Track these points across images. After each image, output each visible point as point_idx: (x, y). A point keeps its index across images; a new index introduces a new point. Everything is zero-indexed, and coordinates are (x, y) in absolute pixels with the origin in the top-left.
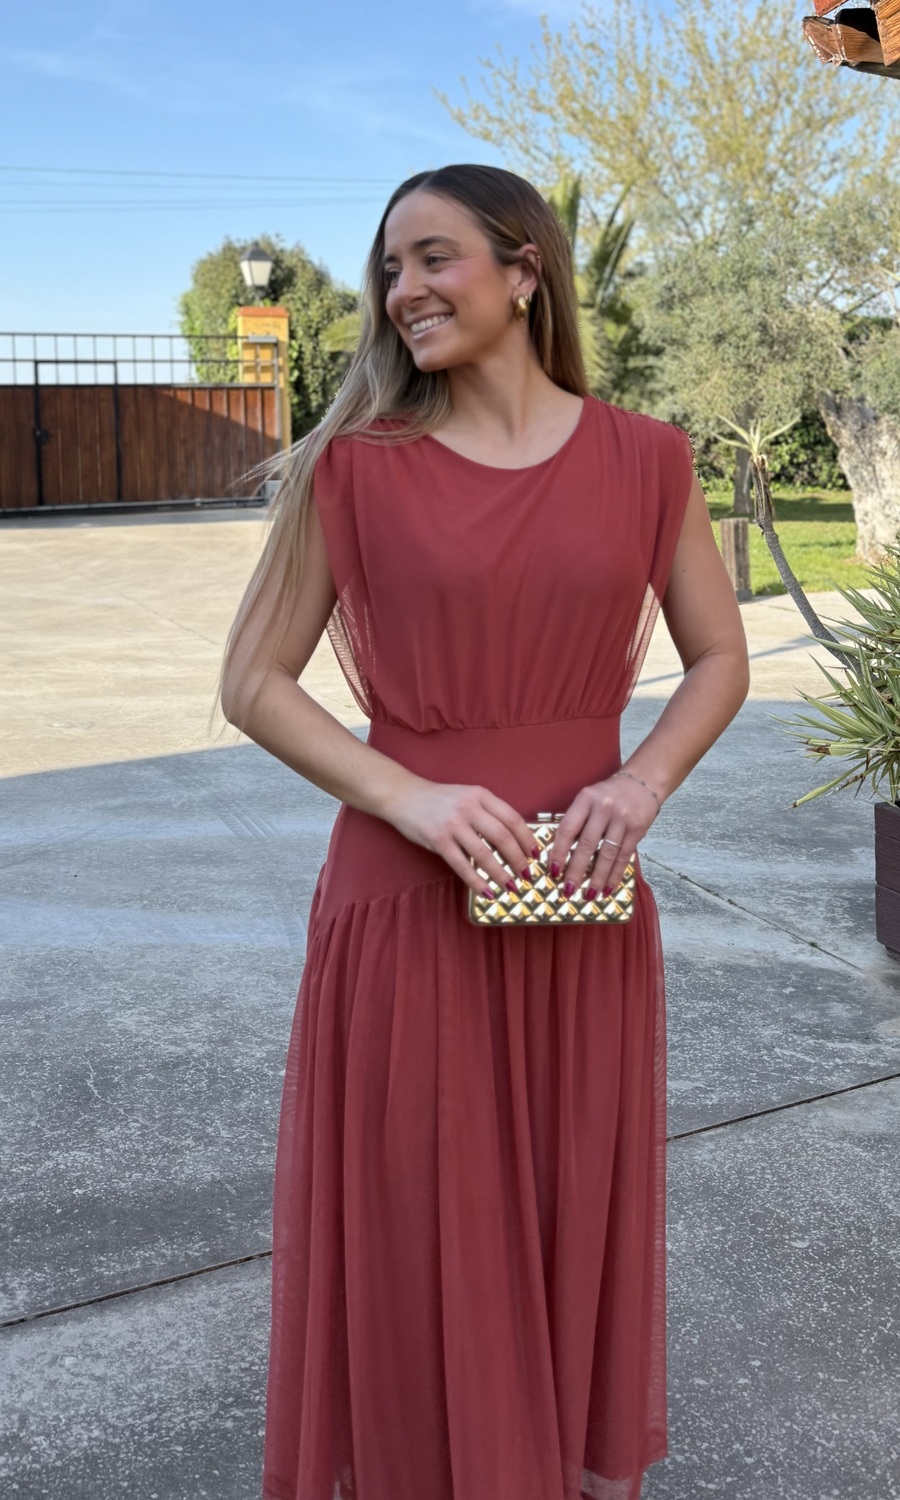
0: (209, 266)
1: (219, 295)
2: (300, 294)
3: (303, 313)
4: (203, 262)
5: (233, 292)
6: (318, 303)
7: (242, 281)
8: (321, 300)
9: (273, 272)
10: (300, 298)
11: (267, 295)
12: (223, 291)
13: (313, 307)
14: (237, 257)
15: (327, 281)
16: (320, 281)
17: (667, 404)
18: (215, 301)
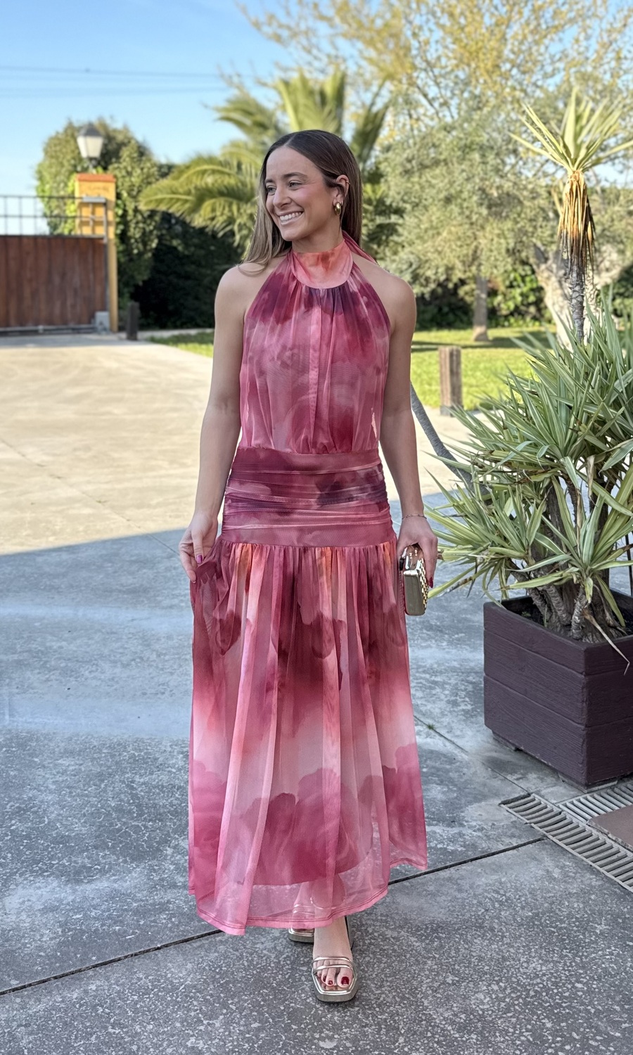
0: (57, 142)
1: (62, 165)
2: (124, 164)
3: (127, 179)
4: (52, 139)
5: (73, 162)
6: (139, 171)
7: (79, 153)
8: (142, 169)
9: (105, 146)
10: (125, 168)
11: (99, 163)
12: (66, 163)
13: (134, 174)
14: (76, 134)
15: (147, 152)
16: (142, 152)
17: (406, 254)
18: (59, 169)
